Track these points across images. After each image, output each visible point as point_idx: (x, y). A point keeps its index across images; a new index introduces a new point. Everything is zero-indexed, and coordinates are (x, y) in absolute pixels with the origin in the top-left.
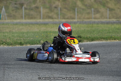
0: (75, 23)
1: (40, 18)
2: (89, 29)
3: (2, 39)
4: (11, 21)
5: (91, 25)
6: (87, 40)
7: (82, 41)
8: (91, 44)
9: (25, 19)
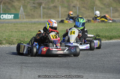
1: (59, 18)
2: (107, 28)
3: (20, 38)
4: (30, 20)
5: (109, 24)
6: (105, 39)
8: (109, 42)
9: (43, 18)
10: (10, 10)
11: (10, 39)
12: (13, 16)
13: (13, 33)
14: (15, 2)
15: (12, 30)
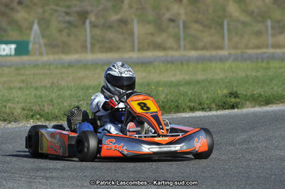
0: (222, 59)
1: (133, 50)
2: (259, 74)
3: (30, 105)
4: (57, 57)
5: (264, 65)
6: (253, 104)
7: (239, 106)
8: (264, 112)
9: (93, 51)
10: (5, 31)
11: (5, 107)
12: (13, 46)
13: (14, 91)
14: (17, 11)
15: (12, 85)
